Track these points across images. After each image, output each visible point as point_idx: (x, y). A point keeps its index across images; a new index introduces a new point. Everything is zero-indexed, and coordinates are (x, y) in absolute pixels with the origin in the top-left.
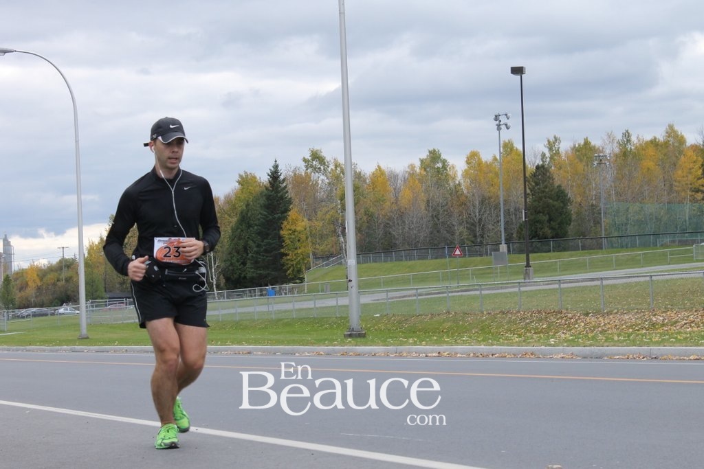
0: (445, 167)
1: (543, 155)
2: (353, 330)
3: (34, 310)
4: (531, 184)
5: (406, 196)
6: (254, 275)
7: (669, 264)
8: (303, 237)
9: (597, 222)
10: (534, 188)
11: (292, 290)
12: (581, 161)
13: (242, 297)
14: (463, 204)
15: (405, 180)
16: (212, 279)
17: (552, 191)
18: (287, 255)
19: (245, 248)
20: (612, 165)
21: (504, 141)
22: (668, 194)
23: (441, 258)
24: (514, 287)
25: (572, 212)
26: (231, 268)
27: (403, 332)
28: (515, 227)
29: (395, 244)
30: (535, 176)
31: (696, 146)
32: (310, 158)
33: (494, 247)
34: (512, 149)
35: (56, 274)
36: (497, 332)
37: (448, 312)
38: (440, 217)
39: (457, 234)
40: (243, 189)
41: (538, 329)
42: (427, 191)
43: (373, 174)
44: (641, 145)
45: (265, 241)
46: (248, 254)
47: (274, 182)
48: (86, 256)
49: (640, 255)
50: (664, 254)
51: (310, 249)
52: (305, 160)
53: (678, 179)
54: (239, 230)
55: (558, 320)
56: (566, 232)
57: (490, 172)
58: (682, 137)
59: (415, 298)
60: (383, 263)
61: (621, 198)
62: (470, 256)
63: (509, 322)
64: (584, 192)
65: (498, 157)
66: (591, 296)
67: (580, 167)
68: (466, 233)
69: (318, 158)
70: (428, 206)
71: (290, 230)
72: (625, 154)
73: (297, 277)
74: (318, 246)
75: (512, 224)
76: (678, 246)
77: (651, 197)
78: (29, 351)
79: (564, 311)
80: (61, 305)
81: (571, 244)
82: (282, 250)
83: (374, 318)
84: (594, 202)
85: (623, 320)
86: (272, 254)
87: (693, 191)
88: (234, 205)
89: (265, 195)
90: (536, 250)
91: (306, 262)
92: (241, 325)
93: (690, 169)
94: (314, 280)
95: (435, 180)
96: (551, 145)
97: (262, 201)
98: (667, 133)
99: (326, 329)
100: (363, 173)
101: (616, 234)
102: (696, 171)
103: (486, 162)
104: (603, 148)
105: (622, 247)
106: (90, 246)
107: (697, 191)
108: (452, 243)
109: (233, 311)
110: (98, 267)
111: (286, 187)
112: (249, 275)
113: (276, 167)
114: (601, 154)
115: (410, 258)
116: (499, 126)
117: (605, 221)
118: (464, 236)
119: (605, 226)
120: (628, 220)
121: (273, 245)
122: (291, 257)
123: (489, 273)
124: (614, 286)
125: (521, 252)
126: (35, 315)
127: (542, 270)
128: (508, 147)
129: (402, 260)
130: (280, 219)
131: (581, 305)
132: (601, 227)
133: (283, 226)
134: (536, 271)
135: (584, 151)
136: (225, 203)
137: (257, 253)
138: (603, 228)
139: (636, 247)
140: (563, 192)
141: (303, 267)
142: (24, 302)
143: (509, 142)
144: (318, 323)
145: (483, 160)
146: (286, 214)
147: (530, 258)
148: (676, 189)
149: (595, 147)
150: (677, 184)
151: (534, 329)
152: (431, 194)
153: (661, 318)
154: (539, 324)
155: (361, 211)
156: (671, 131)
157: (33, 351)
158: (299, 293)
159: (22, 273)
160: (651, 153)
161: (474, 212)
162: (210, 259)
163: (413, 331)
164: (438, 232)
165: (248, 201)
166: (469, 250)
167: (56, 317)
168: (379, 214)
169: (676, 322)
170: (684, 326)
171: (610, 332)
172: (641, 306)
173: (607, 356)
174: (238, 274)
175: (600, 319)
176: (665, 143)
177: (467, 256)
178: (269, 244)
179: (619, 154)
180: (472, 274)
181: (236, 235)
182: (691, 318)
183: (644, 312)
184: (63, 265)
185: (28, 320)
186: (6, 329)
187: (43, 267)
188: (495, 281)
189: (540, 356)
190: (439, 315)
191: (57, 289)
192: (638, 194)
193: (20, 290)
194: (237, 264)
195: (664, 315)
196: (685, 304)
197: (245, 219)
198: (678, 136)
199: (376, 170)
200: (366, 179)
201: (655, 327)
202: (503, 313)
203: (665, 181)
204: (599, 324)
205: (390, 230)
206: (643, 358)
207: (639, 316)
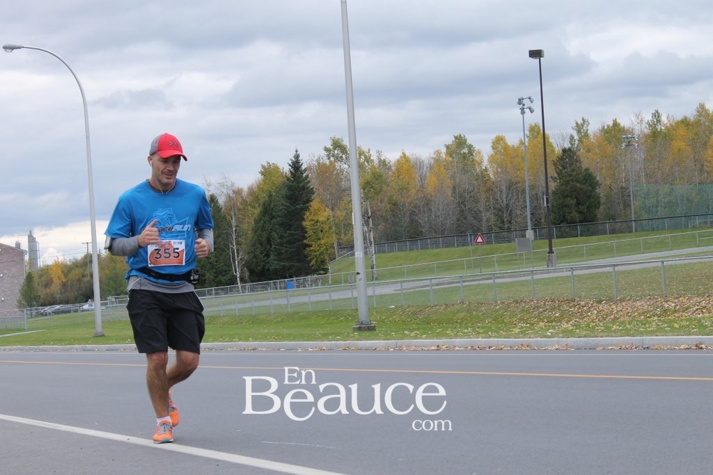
0: (471, 152)
1: (572, 138)
2: (362, 323)
3: (58, 307)
4: (558, 168)
5: (431, 183)
6: (277, 267)
7: (698, 246)
8: (326, 227)
9: (627, 205)
10: (561, 172)
11: (315, 282)
12: (610, 143)
13: (266, 290)
14: (489, 190)
15: (431, 167)
16: (236, 272)
18: (310, 246)
19: (269, 240)
20: (642, 147)
21: (531, 125)
22: (699, 174)
23: (464, 246)
24: (529, 275)
25: (601, 195)
26: (254, 260)
27: (417, 324)
28: (543, 212)
29: (422, 232)
30: (562, 160)
32: (331, 147)
33: (521, 232)
34: (537, 132)
35: (81, 270)
36: (510, 322)
37: (463, 302)
38: (467, 203)
39: (484, 221)
40: (266, 179)
41: (551, 317)
42: (453, 177)
43: (398, 161)
44: (671, 124)
45: (288, 232)
46: (271, 247)
47: (295, 172)
49: (668, 238)
50: (693, 236)
51: (333, 239)
52: (326, 149)
53: (709, 159)
54: (262, 222)
55: (571, 308)
56: (595, 216)
57: (517, 156)
60: (408, 252)
61: (651, 180)
62: (497, 242)
63: (522, 311)
66: (607, 282)
68: (493, 219)
69: (339, 147)
70: (455, 193)
71: (312, 220)
72: (655, 134)
73: (321, 268)
74: (343, 236)
75: (540, 208)
76: (708, 228)
77: (682, 178)
78: (42, 350)
79: (578, 299)
80: (86, 301)
81: (600, 228)
82: (305, 241)
83: (389, 310)
84: (624, 185)
85: (635, 307)
86: (295, 245)
88: (257, 196)
89: (287, 186)
90: (564, 235)
91: (329, 252)
92: (257, 319)
94: (339, 270)
95: (461, 165)
96: (579, 128)
97: (284, 192)
98: (698, 112)
99: (342, 321)
100: (387, 161)
101: (646, 216)
103: (513, 147)
104: (633, 129)
105: (653, 230)
108: (479, 230)
109: (249, 305)
111: (307, 176)
112: (272, 268)
113: (297, 157)
114: (629, 136)
115: (436, 245)
116: (523, 112)
117: (635, 204)
118: (492, 223)
119: (635, 209)
120: (658, 201)
121: (296, 236)
122: (315, 248)
123: (516, 260)
124: (632, 272)
125: (545, 237)
126: (57, 312)
127: (568, 255)
128: (534, 130)
129: (428, 248)
130: (302, 209)
131: (595, 293)
132: (631, 209)
133: (305, 217)
134: (562, 256)
135: (613, 132)
136: (248, 195)
137: (281, 244)
138: (633, 210)
139: (665, 229)
140: (590, 175)
141: (327, 257)
142: (49, 299)
143: (536, 126)
144: (333, 316)
145: (509, 144)
146: (308, 205)
147: (553, 244)
148: (708, 169)
149: (624, 128)
150: (708, 164)
151: (547, 318)
152: (458, 180)
153: (673, 305)
154: (552, 312)
155: (386, 199)
156: (702, 110)
157: (46, 351)
158: (322, 284)
159: (47, 269)
160: (682, 133)
161: (501, 198)
162: (233, 252)
163: (427, 322)
164: (465, 218)
165: (270, 192)
166: (496, 237)
167: (79, 313)
168: (404, 202)
169: (687, 308)
170: (695, 311)
171: (621, 320)
172: (654, 292)
173: (600, 346)
174: (262, 266)
175: (613, 306)
176: (696, 122)
177: (492, 243)
178: (292, 235)
179: (648, 135)
180: (497, 261)
181: (260, 226)
182: (703, 303)
183: (656, 298)
184: (87, 260)
185: (51, 317)
186: (26, 328)
187: (68, 263)
188: (519, 269)
189: (536, 348)
190: (453, 305)
191: (82, 285)
192: (668, 175)
193: (45, 288)
194: (261, 256)
195: (676, 301)
196: (698, 290)
197: (267, 211)
198: (708, 115)
199: (401, 157)
200: (391, 167)
201: (666, 313)
202: (517, 302)
203: (695, 161)
204: (612, 311)
205: (417, 218)
206: (636, 348)
207: (652, 302)
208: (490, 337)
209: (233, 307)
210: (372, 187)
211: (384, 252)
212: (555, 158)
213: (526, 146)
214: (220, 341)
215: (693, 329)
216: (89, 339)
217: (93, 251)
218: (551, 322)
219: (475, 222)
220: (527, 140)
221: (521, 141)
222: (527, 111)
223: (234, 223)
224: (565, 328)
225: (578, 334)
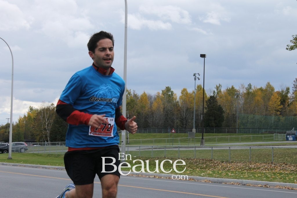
0: (172, 94)
1: (214, 92)
4: (208, 104)
5: (155, 105)
7: (263, 141)
9: (235, 121)
10: (209, 106)
12: (230, 95)
14: (179, 110)
15: (155, 99)
17: (216, 107)
20: (243, 98)
21: (198, 85)
22: (266, 111)
23: (166, 133)
25: (225, 117)
28: (201, 122)
29: (149, 125)
30: (209, 100)
31: (279, 92)
33: (190, 130)
34: (201, 88)
35: (5, 130)
37: (165, 157)
38: (169, 115)
39: (176, 123)
41: (202, 167)
42: (164, 104)
43: (142, 95)
44: (255, 90)
48: (18, 123)
49: (251, 137)
53: (270, 105)
55: (210, 163)
56: (221, 125)
57: (191, 97)
58: (273, 88)
59: (151, 150)
60: (143, 134)
61: (246, 112)
62: (180, 133)
63: (190, 163)
64: (230, 108)
66: (226, 154)
67: (229, 98)
68: (179, 123)
70: (164, 110)
72: (248, 93)
76: (267, 134)
77: (258, 112)
79: (213, 160)
81: (223, 130)
83: (133, 158)
84: (234, 113)
85: (237, 166)
87: (276, 111)
90: (208, 132)
93: (275, 101)
95: (167, 99)
96: (217, 88)
98: (267, 85)
100: (137, 95)
101: (242, 127)
102: (278, 103)
103: (190, 93)
104: (239, 90)
105: (245, 133)
106: (20, 118)
107: (278, 111)
108: (173, 127)
110: (22, 128)
114: (238, 93)
115: (154, 132)
116: (195, 80)
117: (238, 121)
120: (248, 121)
123: (187, 141)
124: (236, 150)
125: (201, 132)
127: (209, 141)
128: (199, 88)
129: (151, 133)
131: (221, 158)
132: (236, 123)
134: (206, 141)
135: (231, 91)
138: (237, 124)
139: (250, 133)
140: (221, 108)
145: (188, 92)
147: (204, 135)
148: (269, 109)
149: (236, 90)
150: (270, 107)
151: (200, 167)
152: (166, 105)
153: (254, 166)
154: (202, 165)
155: (135, 111)
156: (269, 85)
160: (260, 94)
161: (183, 114)
164: (168, 121)
166: (180, 130)
168: (143, 113)
169: (259, 168)
170: (262, 170)
171: (231, 170)
172: (246, 160)
173: (224, 182)
175: (228, 164)
176: (266, 90)
177: (178, 133)
179: (246, 93)
180: (180, 141)
182: (266, 166)
183: (246, 163)
184: (8, 126)
188: (189, 144)
189: (196, 180)
190: (161, 158)
191: (4, 136)
192: (253, 111)
195: (255, 164)
196: (264, 160)
199: (143, 94)
200: (138, 97)
201: (250, 169)
202: (188, 159)
203: (264, 106)
204: (228, 167)
205: (147, 120)
206: (239, 184)
207: (245, 164)
210: (130, 105)
212: (207, 100)
213: (195, 94)
214: (61, 166)
215: (264, 178)
216: (5, 160)
217: (10, 122)
218: (202, 169)
219: (171, 123)
220: (196, 91)
221: (193, 91)
222: (197, 79)
224: (209, 173)
225: (215, 176)
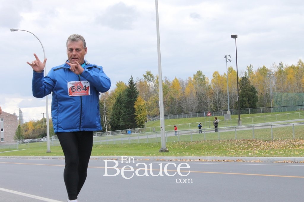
0: (204, 78)
1: (246, 73)
2: (163, 149)
3: (30, 140)
4: (240, 85)
5: (187, 91)
6: (123, 124)
7: (300, 119)
8: (143, 108)
9: (269, 101)
10: (242, 87)
11: (139, 131)
12: (262, 75)
13: (118, 134)
14: (212, 93)
15: (187, 84)
16: (105, 126)
17: (249, 88)
18: (137, 116)
19: (119, 113)
20: (275, 77)
21: (229, 67)
22: (299, 89)
23: (202, 117)
24: (233, 129)
25: (258, 97)
26: (113, 121)
27: (185, 149)
28: (234, 103)
29: (183, 111)
30: (242, 82)
32: (146, 75)
33: (225, 112)
34: (232, 70)
35: (41, 125)
36: (226, 149)
38: (202, 99)
39: (209, 106)
40: (118, 88)
41: (244, 147)
42: (196, 88)
43: (173, 81)
44: (287, 68)
45: (128, 110)
46: (120, 116)
47: (131, 85)
49: (287, 115)
50: (298, 114)
51: (146, 113)
52: (144, 76)
53: (303, 82)
55: (252, 143)
56: (256, 105)
57: (223, 80)
59: (190, 134)
60: (178, 119)
61: (279, 91)
62: (215, 115)
63: (231, 145)
65: (226, 74)
66: (267, 133)
67: (261, 78)
68: (213, 106)
69: (149, 75)
70: (197, 95)
71: (138, 105)
72: (280, 72)
73: (141, 125)
74: (150, 112)
77: (292, 90)
78: (24, 158)
79: (255, 140)
80: (43, 137)
81: (258, 110)
82: (135, 114)
83: (172, 143)
84: (267, 92)
85: (281, 144)
86: (131, 115)
88: (115, 95)
89: (127, 91)
90: (243, 113)
91: (145, 119)
92: (116, 146)
94: (148, 127)
95: (199, 83)
96: (249, 68)
97: (126, 93)
98: (298, 63)
100: (169, 81)
101: (277, 106)
104: (271, 70)
105: (279, 111)
108: (207, 110)
109: (112, 140)
111: (136, 87)
113: (132, 78)
114: (270, 72)
115: (189, 116)
116: (226, 60)
117: (272, 100)
118: (212, 107)
120: (282, 100)
121: (131, 112)
122: (139, 117)
123: (223, 123)
124: (277, 129)
125: (236, 114)
126: (30, 142)
127: (245, 121)
128: (230, 70)
129: (186, 118)
130: (134, 100)
131: (263, 137)
133: (135, 104)
134: (243, 122)
135: (263, 71)
136: (111, 94)
137: (125, 115)
138: (271, 103)
139: (285, 111)
140: (254, 88)
141: (144, 121)
142: (27, 136)
143: (231, 67)
144: (149, 145)
145: (220, 75)
146: (136, 99)
147: (240, 117)
148: (302, 86)
149: (267, 69)
150: (303, 84)
151: (242, 148)
152: (198, 90)
153: (298, 143)
154: (244, 145)
155: (169, 97)
156: (300, 62)
157: (26, 158)
158: (142, 132)
159: (27, 124)
160: (292, 72)
161: (216, 97)
162: (104, 118)
163: (189, 149)
164: (201, 105)
165: (120, 93)
166: (214, 113)
167: (40, 142)
168: (176, 98)
172: (289, 137)
173: (275, 161)
174: (116, 124)
175: (271, 143)
176: (297, 67)
177: (213, 116)
178: (129, 111)
179: (278, 72)
181: (115, 108)
183: (290, 140)
184: (44, 120)
185: (28, 144)
186: (18, 148)
187: (35, 122)
188: (225, 127)
189: (245, 161)
190: (201, 142)
191: (41, 131)
192: (286, 89)
193: (26, 132)
194: (116, 120)
195: (299, 141)
197: (119, 101)
198: (303, 64)
199: (175, 79)
200: (170, 84)
201: (295, 146)
202: (229, 141)
203: (298, 83)
204: (271, 145)
205: (181, 105)
206: (291, 162)
207: (288, 142)
208: (223, 156)
209: (105, 141)
211: (167, 119)
212: (240, 81)
214: (102, 156)
216: (44, 153)
217: (47, 117)
218: (244, 149)
219: (205, 107)
222: (228, 61)
223: (105, 106)
225: (264, 155)
